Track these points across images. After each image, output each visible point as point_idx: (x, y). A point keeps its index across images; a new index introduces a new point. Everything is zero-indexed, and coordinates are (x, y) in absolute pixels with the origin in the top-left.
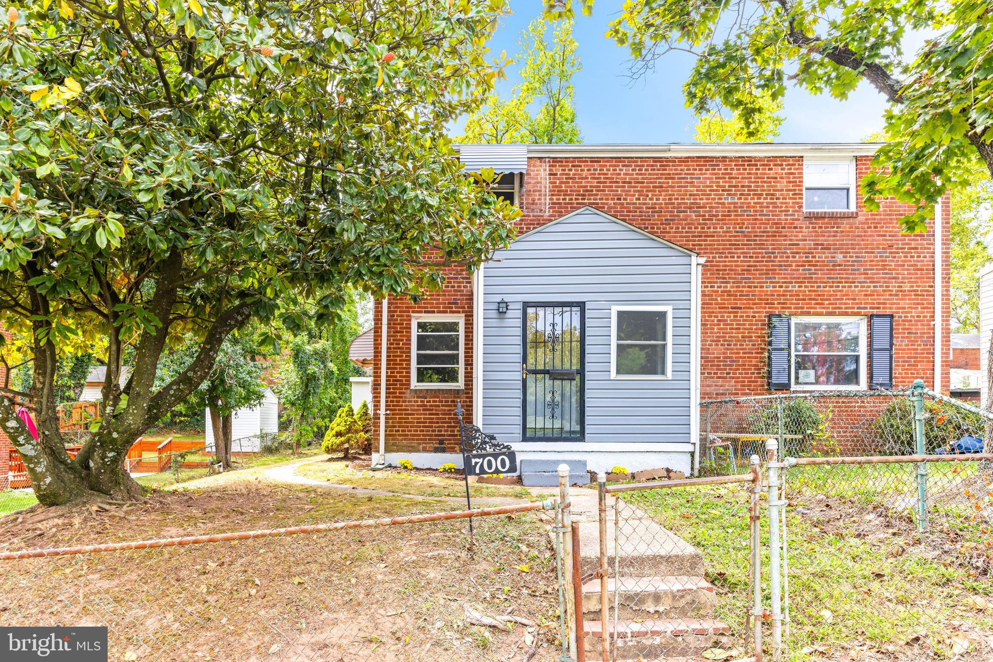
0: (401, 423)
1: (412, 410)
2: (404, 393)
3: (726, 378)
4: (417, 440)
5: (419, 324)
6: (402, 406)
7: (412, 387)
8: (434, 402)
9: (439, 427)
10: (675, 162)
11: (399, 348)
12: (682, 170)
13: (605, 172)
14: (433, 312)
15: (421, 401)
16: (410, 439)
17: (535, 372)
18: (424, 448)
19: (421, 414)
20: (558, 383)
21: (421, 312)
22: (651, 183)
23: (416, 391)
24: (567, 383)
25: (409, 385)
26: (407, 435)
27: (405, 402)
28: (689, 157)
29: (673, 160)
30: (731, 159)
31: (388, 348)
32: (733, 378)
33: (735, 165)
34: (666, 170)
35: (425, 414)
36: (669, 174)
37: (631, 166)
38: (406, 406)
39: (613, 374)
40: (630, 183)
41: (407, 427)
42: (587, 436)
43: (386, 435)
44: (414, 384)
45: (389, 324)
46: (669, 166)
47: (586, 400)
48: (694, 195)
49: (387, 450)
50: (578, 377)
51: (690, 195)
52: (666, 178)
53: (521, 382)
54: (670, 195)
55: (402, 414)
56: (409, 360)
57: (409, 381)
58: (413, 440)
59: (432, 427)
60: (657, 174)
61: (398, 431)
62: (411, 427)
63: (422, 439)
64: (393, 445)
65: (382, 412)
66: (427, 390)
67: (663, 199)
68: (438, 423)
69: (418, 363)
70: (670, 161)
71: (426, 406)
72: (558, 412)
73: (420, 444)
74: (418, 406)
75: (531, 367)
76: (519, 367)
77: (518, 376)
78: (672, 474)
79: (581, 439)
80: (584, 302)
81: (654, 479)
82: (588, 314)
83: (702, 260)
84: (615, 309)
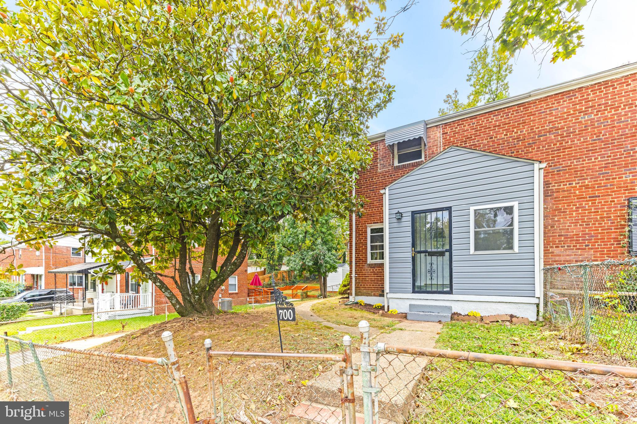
0: (363, 281)
1: (368, 274)
2: (364, 266)
3: (585, 249)
4: (371, 290)
5: (371, 229)
6: (363, 272)
7: (368, 263)
9: (382, 283)
10: (536, 102)
11: (361, 243)
12: (541, 107)
13: (481, 123)
14: (376, 223)
15: (372, 270)
16: (367, 290)
17: (420, 252)
18: (374, 294)
19: (373, 276)
20: (434, 258)
22: (516, 122)
23: (369, 264)
24: (440, 258)
25: (367, 261)
26: (366, 287)
27: (364, 270)
28: (548, 96)
29: (534, 102)
30: (587, 88)
31: (356, 243)
32: (592, 249)
34: (528, 110)
36: (531, 112)
37: (500, 115)
38: (365, 272)
39: (472, 251)
40: (499, 126)
41: (366, 283)
42: (454, 291)
44: (369, 261)
45: (356, 231)
46: (530, 107)
47: (453, 268)
48: (553, 122)
49: (356, 294)
50: (447, 254)
51: (549, 123)
52: (528, 116)
53: (411, 258)
54: (532, 126)
55: (363, 276)
56: (367, 249)
57: (367, 259)
58: (369, 290)
59: (378, 283)
60: (521, 115)
61: (361, 285)
62: (368, 283)
63: (373, 290)
64: (359, 292)
65: (353, 275)
66: (375, 264)
67: (526, 131)
68: (381, 281)
69: (371, 250)
70: (531, 104)
71: (375, 272)
72: (434, 275)
73: (372, 292)
74: (371, 272)
75: (418, 249)
76: (410, 249)
77: (410, 255)
78: (514, 319)
79: (450, 292)
80: (451, 207)
81: (498, 321)
82: (453, 214)
83: (543, 165)
84: (472, 209)
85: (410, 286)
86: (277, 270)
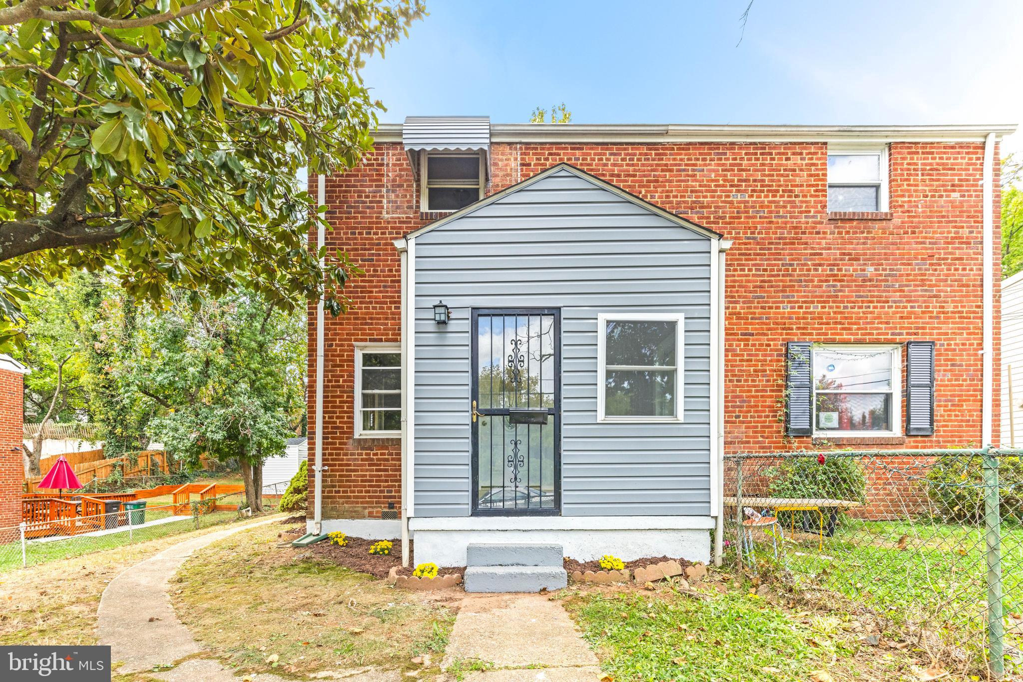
0: (342, 481)
1: (355, 465)
2: (345, 444)
3: (735, 423)
4: (362, 502)
5: (364, 355)
6: (342, 460)
7: (356, 436)
8: (382, 454)
9: (388, 486)
10: (673, 149)
11: (339, 386)
12: (681, 160)
13: (589, 161)
14: (381, 340)
15: (367, 454)
16: (353, 502)
17: (490, 413)
18: (370, 513)
19: (367, 470)
20: (522, 428)
21: (365, 340)
22: (644, 176)
23: (359, 440)
24: (534, 428)
25: (352, 433)
26: (349, 497)
27: (346, 454)
28: (690, 144)
29: (671, 147)
30: (741, 146)
31: (325, 387)
32: (743, 423)
33: (746, 154)
34: (662, 159)
35: (372, 470)
36: (666, 165)
37: (620, 154)
38: (348, 460)
39: (601, 415)
40: (619, 176)
41: (350, 487)
42: (563, 506)
43: (323, 497)
44: (359, 431)
45: (326, 355)
46: (665, 154)
47: (563, 453)
48: (696, 191)
49: (325, 516)
50: (551, 418)
51: (692, 192)
52: (663, 171)
53: (469, 428)
54: (667, 191)
55: (342, 470)
56: (352, 402)
57: (352, 428)
58: (357, 503)
59: (379, 486)
60: (652, 165)
61: (339, 492)
62: (355, 486)
63: (367, 502)
64: (332, 509)
65: (318, 466)
66: (373, 440)
67: (660, 197)
68: (387, 481)
69: (364, 406)
70: (667, 149)
71: (372, 460)
72: (522, 471)
73: (365, 508)
74: (362, 460)
75: (484, 405)
76: (466, 404)
77: (466, 419)
78: (690, 570)
79: (556, 510)
80: (559, 309)
81: (665, 580)
82: (565, 325)
83: (727, 244)
84: (603, 317)
85: (467, 498)
86: (136, 448)
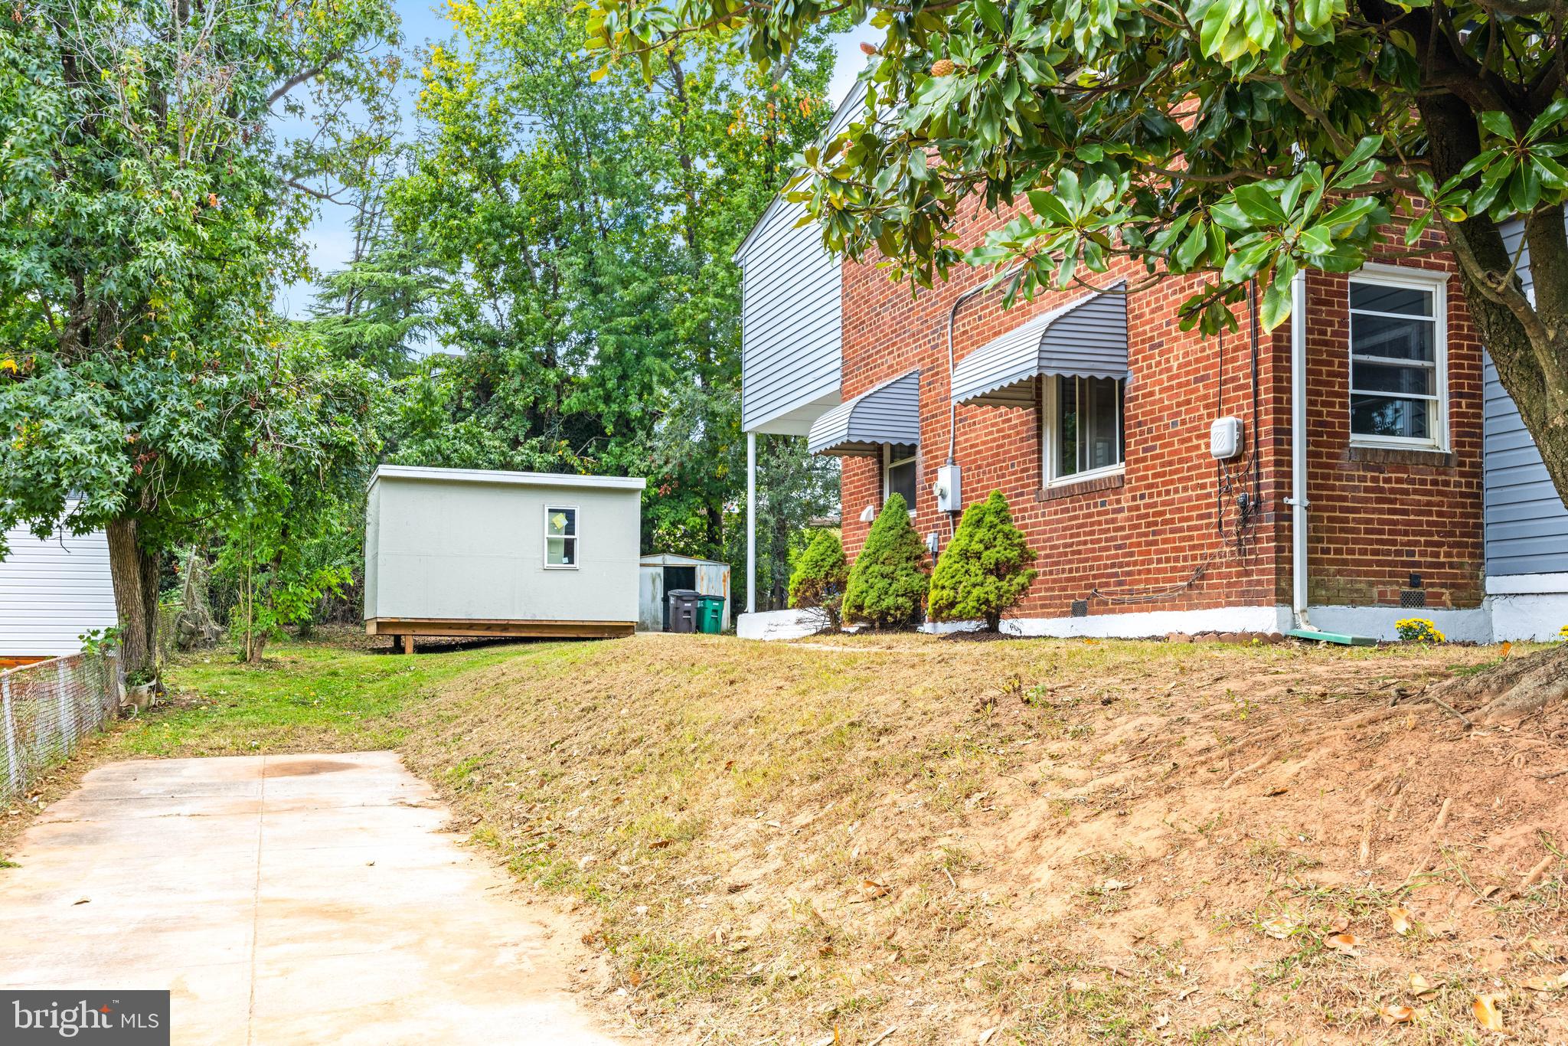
0: (1332, 530)
1: (1354, 499)
2: (1336, 456)
4: (1366, 574)
6: (1333, 488)
7: (1351, 443)
8: (1399, 481)
9: (1409, 543)
11: (1326, 343)
15: (1375, 479)
16: (1350, 573)
18: (1382, 594)
19: (1374, 511)
23: (1363, 453)
25: (1347, 436)
26: (1345, 562)
27: (1339, 478)
35: (1381, 511)
38: (1343, 488)
41: (1346, 541)
43: (1308, 561)
55: (1333, 509)
56: (1347, 376)
57: (1347, 425)
58: (1359, 574)
59: (1394, 543)
61: (1326, 551)
62: (1355, 541)
63: (1376, 574)
65: (1300, 498)
68: (1406, 533)
71: (1382, 490)
73: (1371, 584)
74: (1367, 490)
